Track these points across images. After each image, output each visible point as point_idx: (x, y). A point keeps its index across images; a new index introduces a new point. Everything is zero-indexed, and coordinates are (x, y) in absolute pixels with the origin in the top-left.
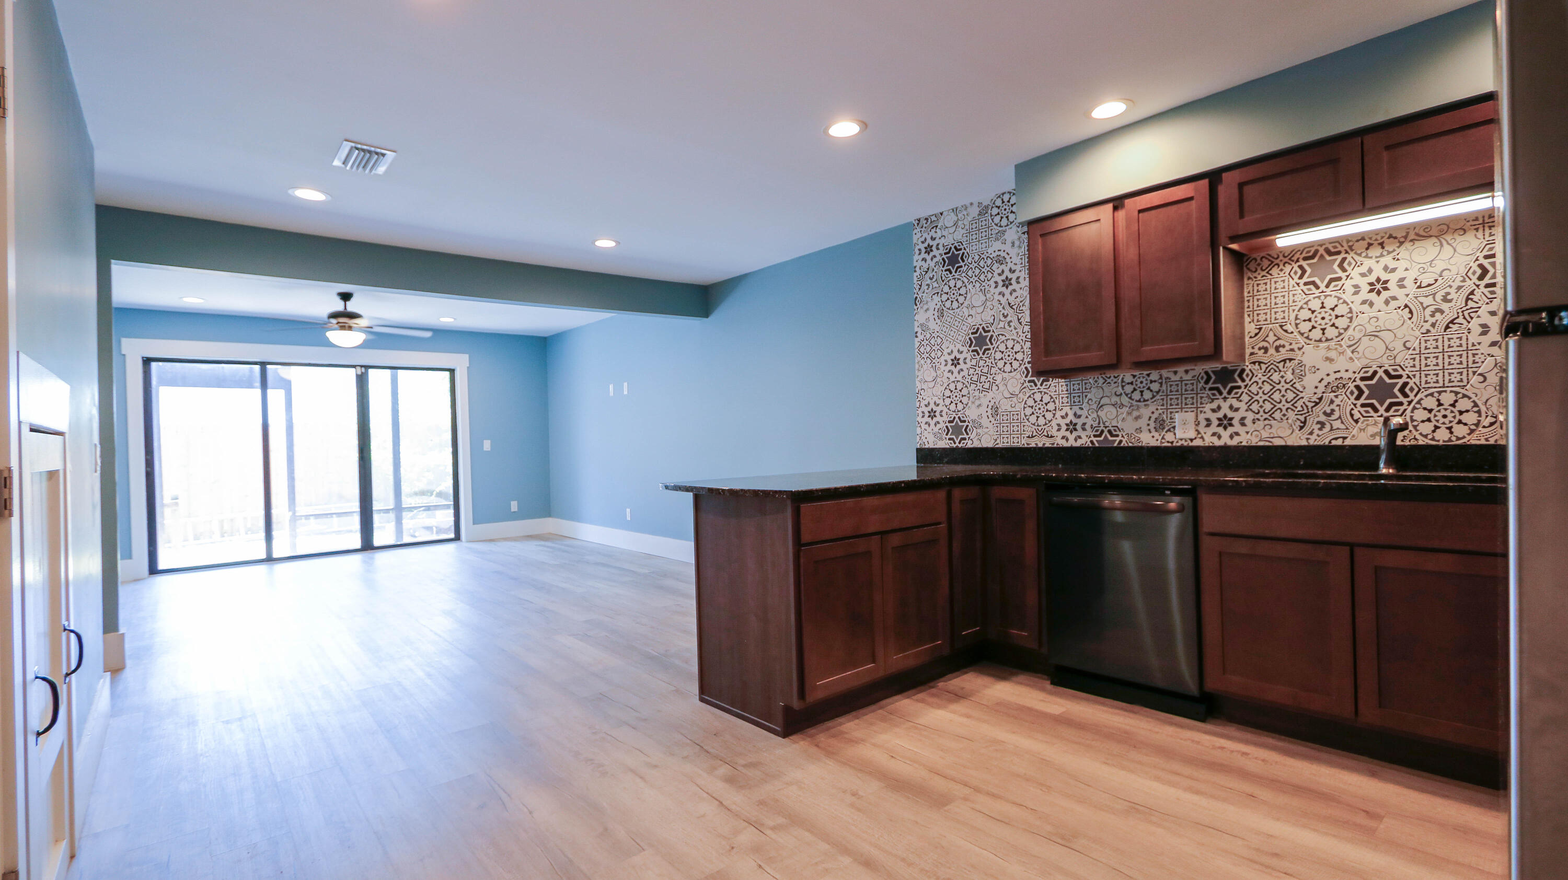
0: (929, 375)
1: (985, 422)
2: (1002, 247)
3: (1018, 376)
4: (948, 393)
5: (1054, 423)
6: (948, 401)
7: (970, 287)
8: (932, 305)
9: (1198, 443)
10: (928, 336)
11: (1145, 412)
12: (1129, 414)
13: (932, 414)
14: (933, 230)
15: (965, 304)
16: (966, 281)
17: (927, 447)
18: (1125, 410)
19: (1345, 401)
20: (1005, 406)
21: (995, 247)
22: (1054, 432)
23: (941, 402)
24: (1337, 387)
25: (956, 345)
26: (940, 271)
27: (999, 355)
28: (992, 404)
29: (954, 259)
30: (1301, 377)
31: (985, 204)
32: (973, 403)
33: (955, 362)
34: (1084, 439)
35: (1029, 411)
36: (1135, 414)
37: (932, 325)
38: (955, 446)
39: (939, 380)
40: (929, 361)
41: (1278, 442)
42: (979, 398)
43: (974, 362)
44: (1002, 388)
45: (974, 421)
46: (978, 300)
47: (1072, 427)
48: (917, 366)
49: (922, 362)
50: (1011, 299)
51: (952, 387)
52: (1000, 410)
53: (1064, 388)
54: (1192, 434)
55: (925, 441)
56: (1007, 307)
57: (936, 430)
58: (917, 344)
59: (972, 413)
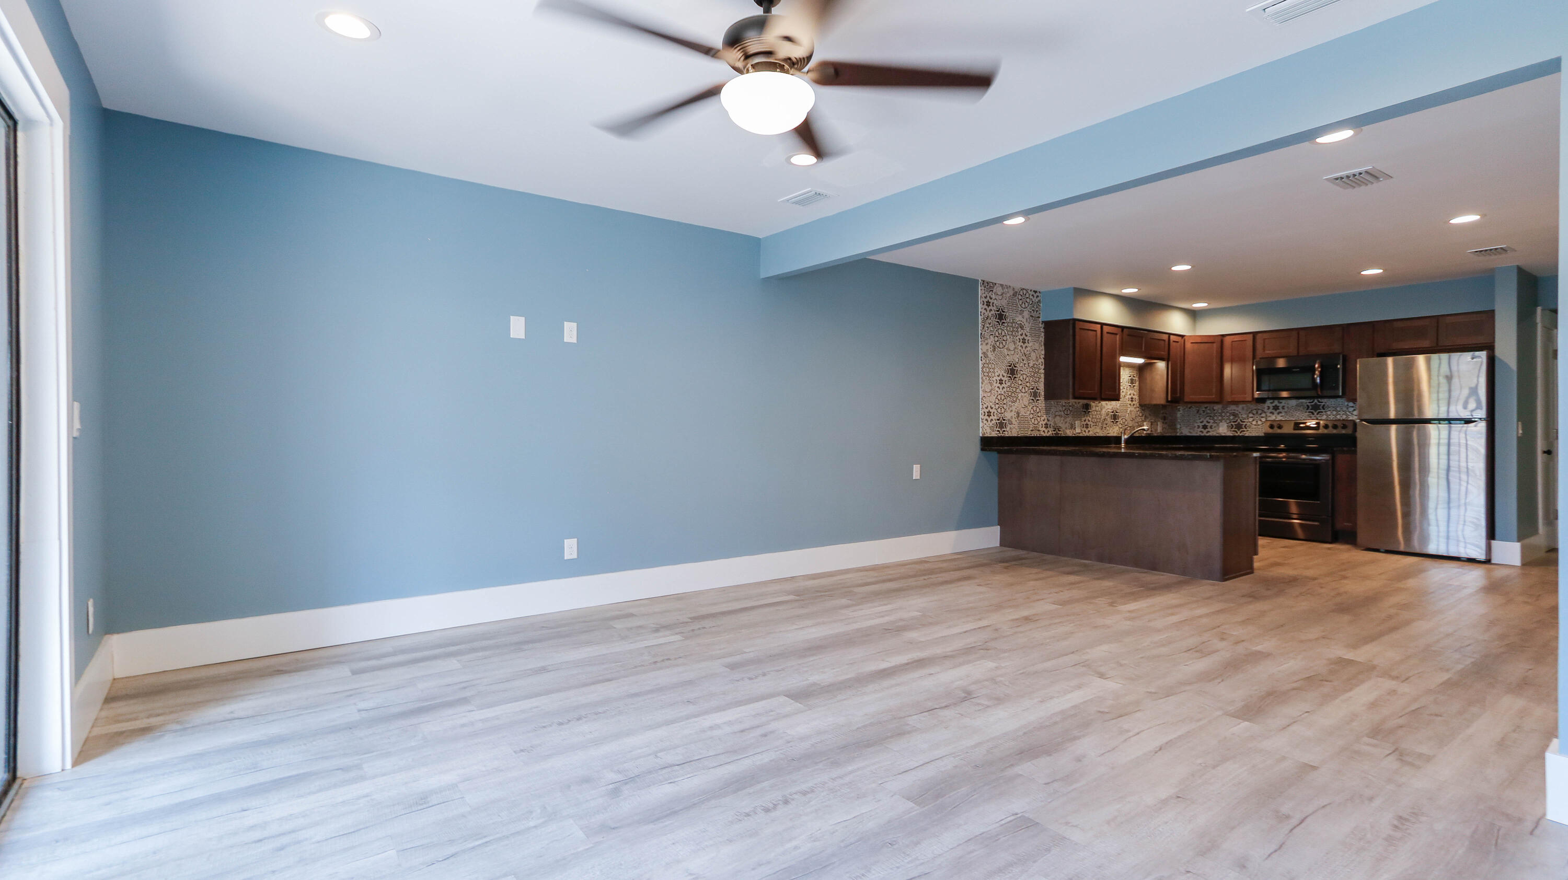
0: (988, 388)
1: (1014, 421)
2: (1022, 319)
3: (1027, 396)
4: (997, 402)
5: (1040, 424)
6: (997, 406)
7: (1008, 337)
8: (989, 341)
9: (1081, 435)
10: (988, 362)
11: (1068, 420)
12: (1064, 420)
13: (989, 414)
14: (991, 292)
15: (1005, 347)
16: (1006, 333)
17: (986, 436)
18: (1063, 418)
19: (1109, 420)
20: (1022, 412)
21: (1019, 318)
22: (1040, 429)
23: (993, 406)
24: (1107, 415)
25: (1000, 371)
26: (994, 321)
27: (1020, 382)
28: (1016, 410)
29: (1001, 317)
30: (1102, 409)
31: (1016, 290)
32: (1009, 409)
33: (1001, 382)
34: (1048, 433)
35: (1031, 416)
36: (1065, 420)
37: (989, 354)
38: (1000, 435)
39: (993, 392)
40: (988, 379)
41: (1097, 435)
42: (1011, 407)
43: (1009, 384)
44: (1021, 401)
45: (1009, 420)
46: (1012, 347)
47: (1046, 426)
48: (981, 380)
49: (984, 378)
50: (1026, 352)
51: (999, 397)
52: (1020, 415)
53: (1044, 405)
54: (1080, 431)
55: (985, 431)
56: (1024, 355)
57: (991, 425)
58: (981, 366)
59: (1008, 415)
